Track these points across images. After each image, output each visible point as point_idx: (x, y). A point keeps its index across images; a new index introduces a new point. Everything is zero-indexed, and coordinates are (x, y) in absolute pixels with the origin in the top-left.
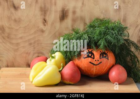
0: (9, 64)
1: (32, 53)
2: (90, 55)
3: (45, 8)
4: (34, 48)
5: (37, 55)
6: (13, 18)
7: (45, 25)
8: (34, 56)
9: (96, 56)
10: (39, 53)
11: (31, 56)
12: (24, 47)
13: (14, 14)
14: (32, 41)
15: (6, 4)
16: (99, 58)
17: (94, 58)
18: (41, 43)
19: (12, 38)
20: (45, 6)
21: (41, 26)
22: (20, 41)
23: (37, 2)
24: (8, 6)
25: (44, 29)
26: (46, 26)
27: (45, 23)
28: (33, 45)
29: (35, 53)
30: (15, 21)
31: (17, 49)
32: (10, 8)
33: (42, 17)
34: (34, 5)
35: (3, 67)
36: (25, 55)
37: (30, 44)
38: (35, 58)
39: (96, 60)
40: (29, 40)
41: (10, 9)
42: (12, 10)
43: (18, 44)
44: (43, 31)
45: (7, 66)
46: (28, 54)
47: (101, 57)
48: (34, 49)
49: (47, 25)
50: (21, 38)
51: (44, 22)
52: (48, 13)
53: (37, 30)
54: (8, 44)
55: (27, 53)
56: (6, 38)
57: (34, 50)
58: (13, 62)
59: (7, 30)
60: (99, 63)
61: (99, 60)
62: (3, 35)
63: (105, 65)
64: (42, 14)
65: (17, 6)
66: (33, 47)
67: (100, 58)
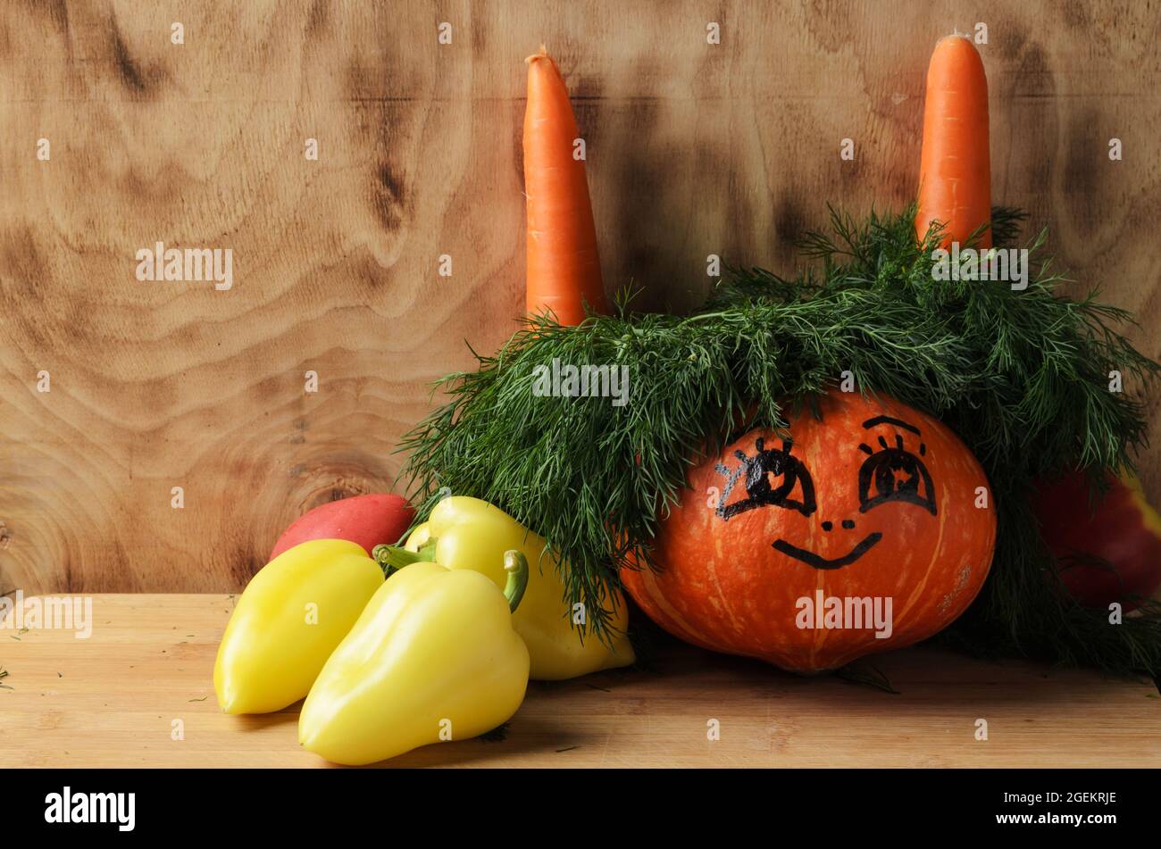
0: (85, 568)
1: (282, 462)
2: (775, 481)
3: (389, 75)
4: (302, 424)
5: (322, 482)
6: (116, 164)
7: (389, 223)
8: (304, 493)
9: (829, 490)
10: (339, 467)
11: (269, 496)
12: (210, 415)
13: (126, 129)
14: (283, 366)
15: (55, 40)
16: (853, 501)
17: (808, 507)
18: (361, 381)
19: (106, 340)
20: (389, 57)
21: (362, 232)
22: (175, 362)
23: (318, 20)
24: (69, 60)
25: (387, 259)
26: (404, 230)
27: (396, 210)
28: (288, 397)
29: (303, 468)
30: (135, 186)
31: (156, 433)
32: (88, 79)
33: (370, 153)
34: (297, 51)
35: (36, 588)
36: (220, 483)
37: (268, 388)
38: (312, 507)
39: (827, 526)
40: (255, 354)
41: (85, 90)
42: (109, 92)
43: (158, 391)
44: (372, 277)
45: (64, 578)
46: (247, 471)
47: (872, 493)
48: (297, 433)
49: (405, 221)
50: (187, 335)
51: (387, 192)
52: (418, 118)
53: (325, 269)
54: (73, 391)
55: (239, 468)
56: (56, 338)
57: (295, 442)
58: (118, 547)
59: (65, 270)
60: (853, 543)
61: (855, 515)
62: (29, 310)
63: (908, 560)
64: (365, 128)
65: (144, 64)
66: (287, 418)
67: (865, 504)
